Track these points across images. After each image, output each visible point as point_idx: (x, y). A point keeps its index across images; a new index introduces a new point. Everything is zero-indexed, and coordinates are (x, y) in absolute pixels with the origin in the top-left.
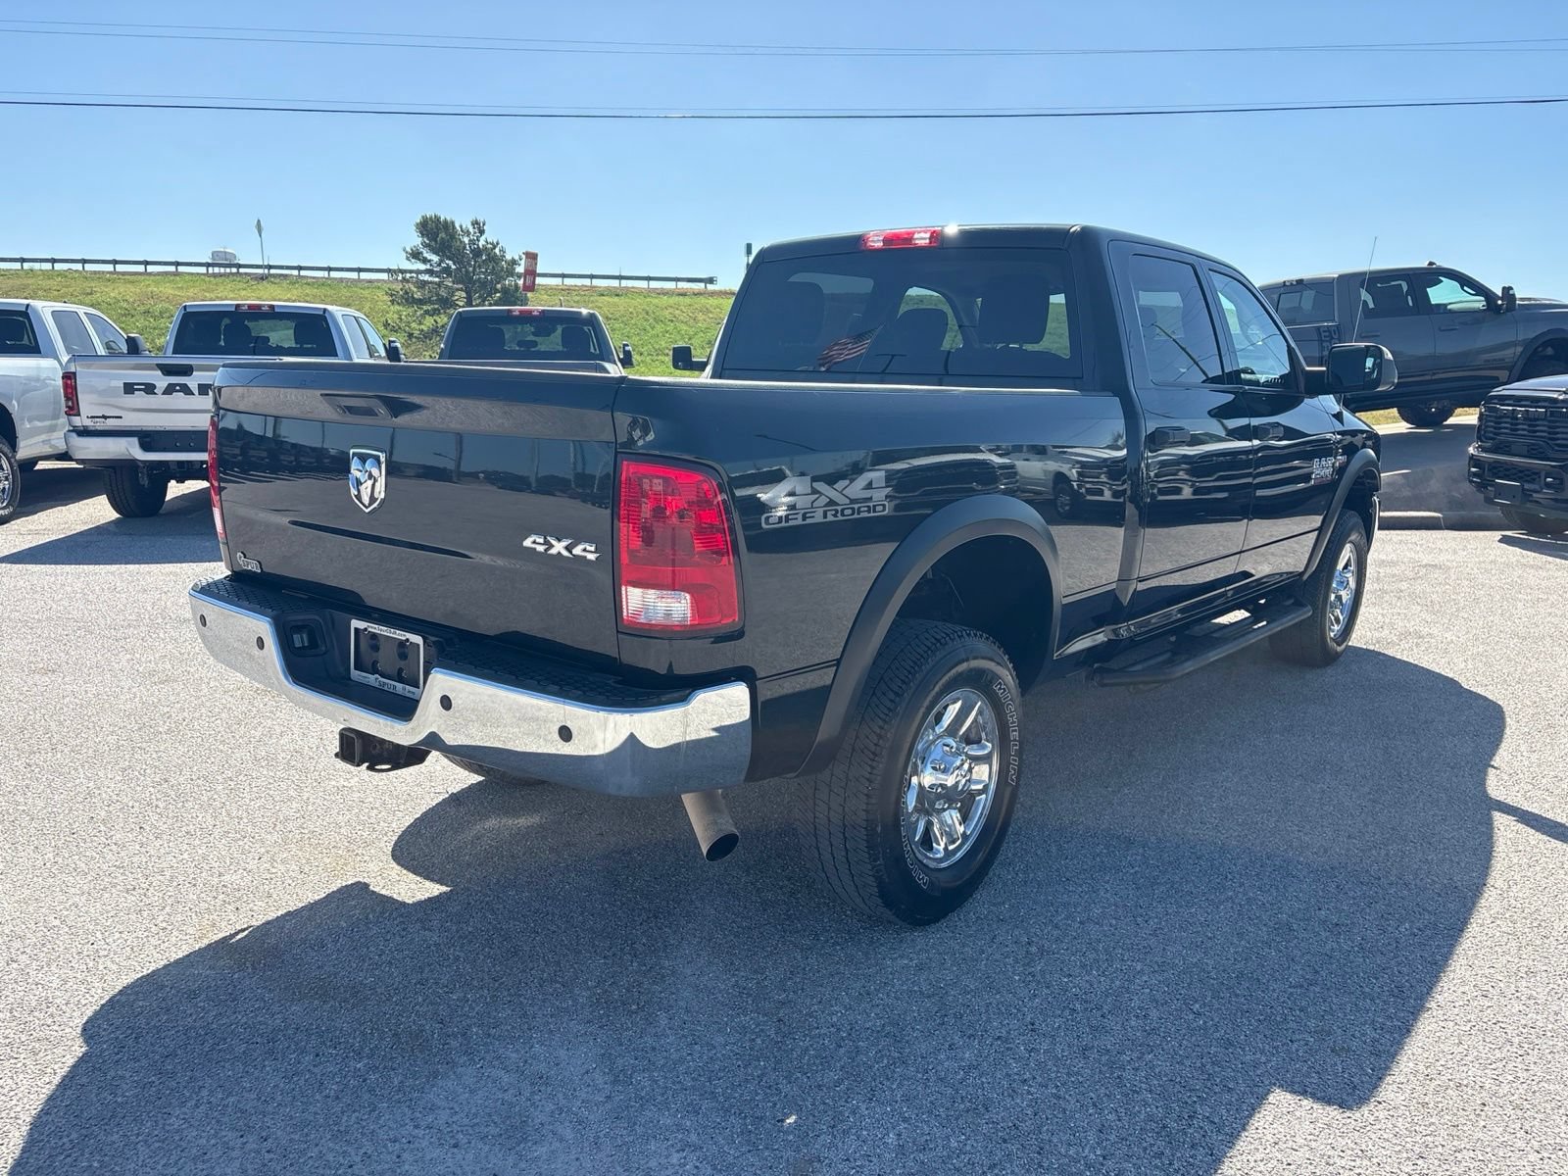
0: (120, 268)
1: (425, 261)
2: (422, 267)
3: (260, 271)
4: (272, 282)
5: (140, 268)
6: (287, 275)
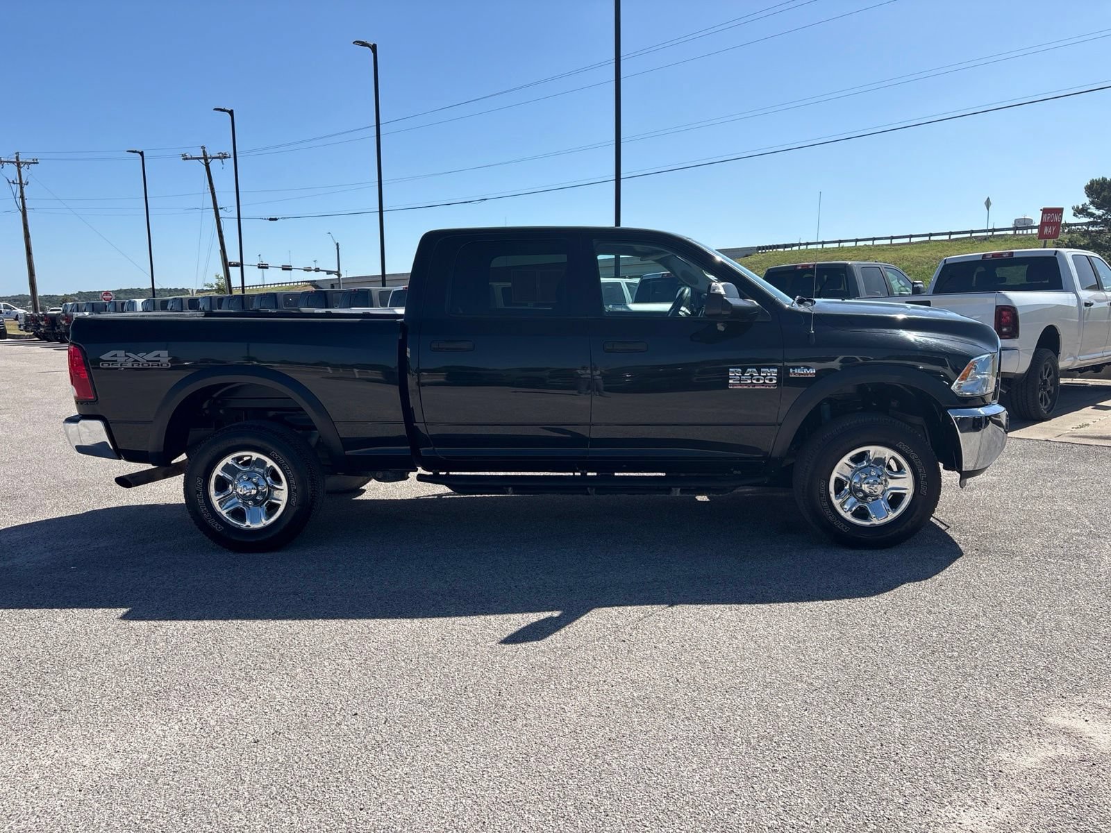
0: (895, 241)
1: (1091, 215)
2: (1086, 220)
3: (985, 234)
4: (991, 242)
5: (907, 240)
6: (1004, 235)
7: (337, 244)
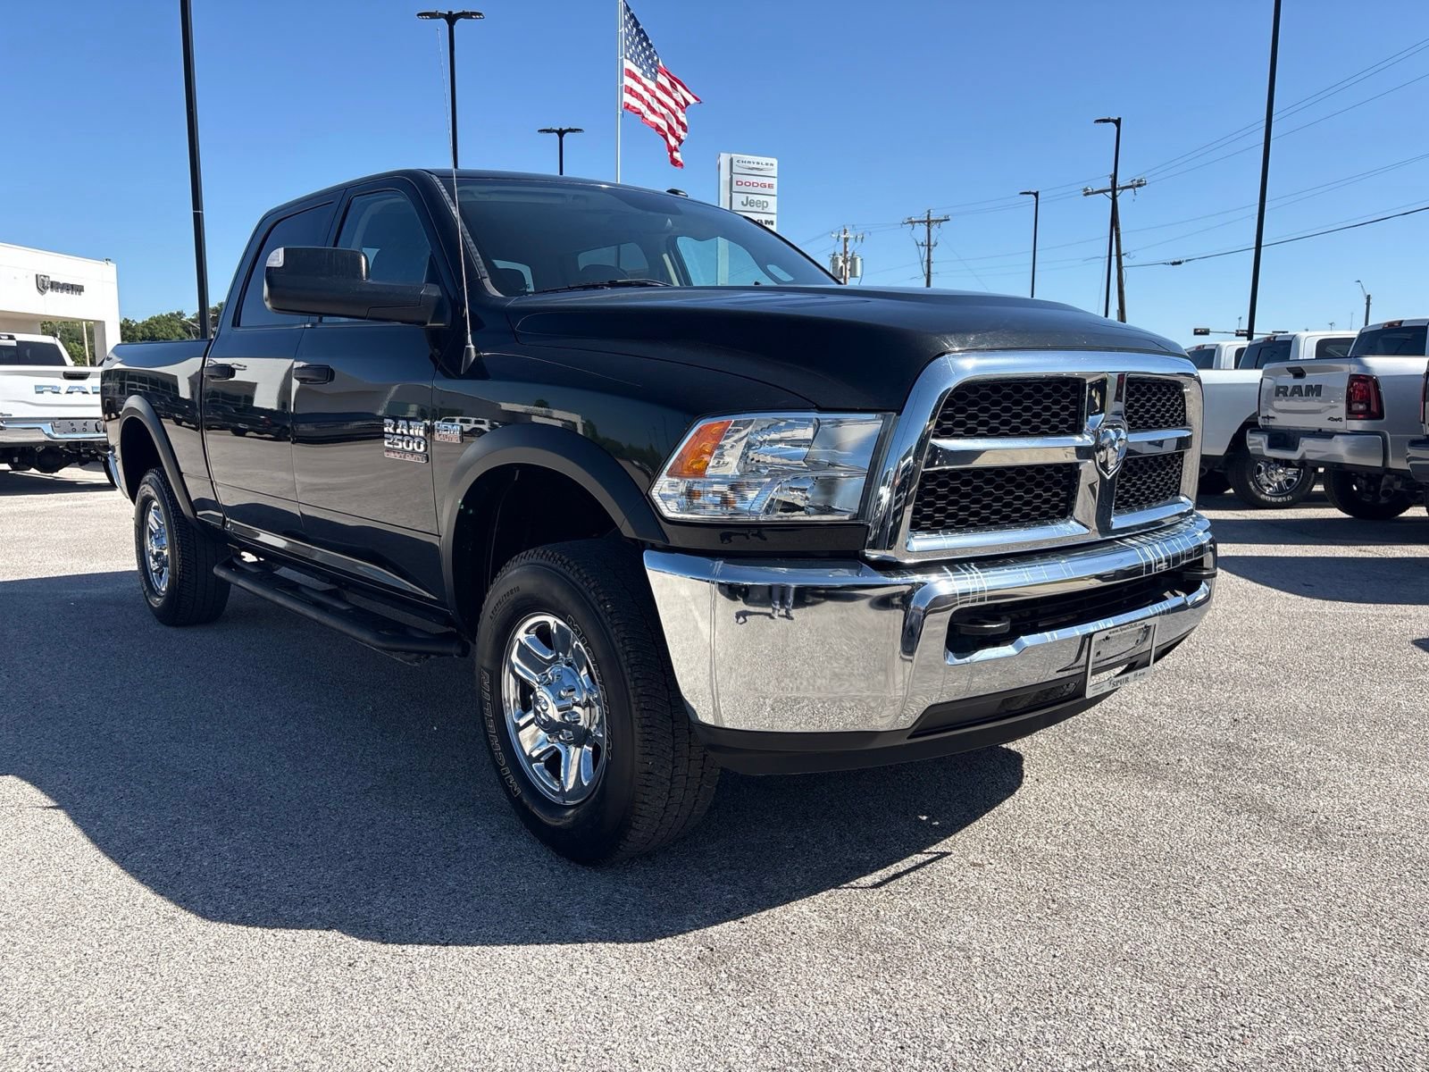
7: (1369, 297)
